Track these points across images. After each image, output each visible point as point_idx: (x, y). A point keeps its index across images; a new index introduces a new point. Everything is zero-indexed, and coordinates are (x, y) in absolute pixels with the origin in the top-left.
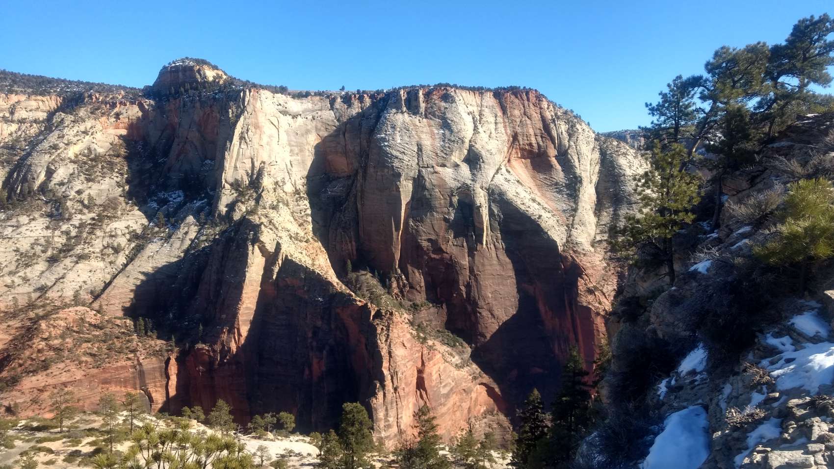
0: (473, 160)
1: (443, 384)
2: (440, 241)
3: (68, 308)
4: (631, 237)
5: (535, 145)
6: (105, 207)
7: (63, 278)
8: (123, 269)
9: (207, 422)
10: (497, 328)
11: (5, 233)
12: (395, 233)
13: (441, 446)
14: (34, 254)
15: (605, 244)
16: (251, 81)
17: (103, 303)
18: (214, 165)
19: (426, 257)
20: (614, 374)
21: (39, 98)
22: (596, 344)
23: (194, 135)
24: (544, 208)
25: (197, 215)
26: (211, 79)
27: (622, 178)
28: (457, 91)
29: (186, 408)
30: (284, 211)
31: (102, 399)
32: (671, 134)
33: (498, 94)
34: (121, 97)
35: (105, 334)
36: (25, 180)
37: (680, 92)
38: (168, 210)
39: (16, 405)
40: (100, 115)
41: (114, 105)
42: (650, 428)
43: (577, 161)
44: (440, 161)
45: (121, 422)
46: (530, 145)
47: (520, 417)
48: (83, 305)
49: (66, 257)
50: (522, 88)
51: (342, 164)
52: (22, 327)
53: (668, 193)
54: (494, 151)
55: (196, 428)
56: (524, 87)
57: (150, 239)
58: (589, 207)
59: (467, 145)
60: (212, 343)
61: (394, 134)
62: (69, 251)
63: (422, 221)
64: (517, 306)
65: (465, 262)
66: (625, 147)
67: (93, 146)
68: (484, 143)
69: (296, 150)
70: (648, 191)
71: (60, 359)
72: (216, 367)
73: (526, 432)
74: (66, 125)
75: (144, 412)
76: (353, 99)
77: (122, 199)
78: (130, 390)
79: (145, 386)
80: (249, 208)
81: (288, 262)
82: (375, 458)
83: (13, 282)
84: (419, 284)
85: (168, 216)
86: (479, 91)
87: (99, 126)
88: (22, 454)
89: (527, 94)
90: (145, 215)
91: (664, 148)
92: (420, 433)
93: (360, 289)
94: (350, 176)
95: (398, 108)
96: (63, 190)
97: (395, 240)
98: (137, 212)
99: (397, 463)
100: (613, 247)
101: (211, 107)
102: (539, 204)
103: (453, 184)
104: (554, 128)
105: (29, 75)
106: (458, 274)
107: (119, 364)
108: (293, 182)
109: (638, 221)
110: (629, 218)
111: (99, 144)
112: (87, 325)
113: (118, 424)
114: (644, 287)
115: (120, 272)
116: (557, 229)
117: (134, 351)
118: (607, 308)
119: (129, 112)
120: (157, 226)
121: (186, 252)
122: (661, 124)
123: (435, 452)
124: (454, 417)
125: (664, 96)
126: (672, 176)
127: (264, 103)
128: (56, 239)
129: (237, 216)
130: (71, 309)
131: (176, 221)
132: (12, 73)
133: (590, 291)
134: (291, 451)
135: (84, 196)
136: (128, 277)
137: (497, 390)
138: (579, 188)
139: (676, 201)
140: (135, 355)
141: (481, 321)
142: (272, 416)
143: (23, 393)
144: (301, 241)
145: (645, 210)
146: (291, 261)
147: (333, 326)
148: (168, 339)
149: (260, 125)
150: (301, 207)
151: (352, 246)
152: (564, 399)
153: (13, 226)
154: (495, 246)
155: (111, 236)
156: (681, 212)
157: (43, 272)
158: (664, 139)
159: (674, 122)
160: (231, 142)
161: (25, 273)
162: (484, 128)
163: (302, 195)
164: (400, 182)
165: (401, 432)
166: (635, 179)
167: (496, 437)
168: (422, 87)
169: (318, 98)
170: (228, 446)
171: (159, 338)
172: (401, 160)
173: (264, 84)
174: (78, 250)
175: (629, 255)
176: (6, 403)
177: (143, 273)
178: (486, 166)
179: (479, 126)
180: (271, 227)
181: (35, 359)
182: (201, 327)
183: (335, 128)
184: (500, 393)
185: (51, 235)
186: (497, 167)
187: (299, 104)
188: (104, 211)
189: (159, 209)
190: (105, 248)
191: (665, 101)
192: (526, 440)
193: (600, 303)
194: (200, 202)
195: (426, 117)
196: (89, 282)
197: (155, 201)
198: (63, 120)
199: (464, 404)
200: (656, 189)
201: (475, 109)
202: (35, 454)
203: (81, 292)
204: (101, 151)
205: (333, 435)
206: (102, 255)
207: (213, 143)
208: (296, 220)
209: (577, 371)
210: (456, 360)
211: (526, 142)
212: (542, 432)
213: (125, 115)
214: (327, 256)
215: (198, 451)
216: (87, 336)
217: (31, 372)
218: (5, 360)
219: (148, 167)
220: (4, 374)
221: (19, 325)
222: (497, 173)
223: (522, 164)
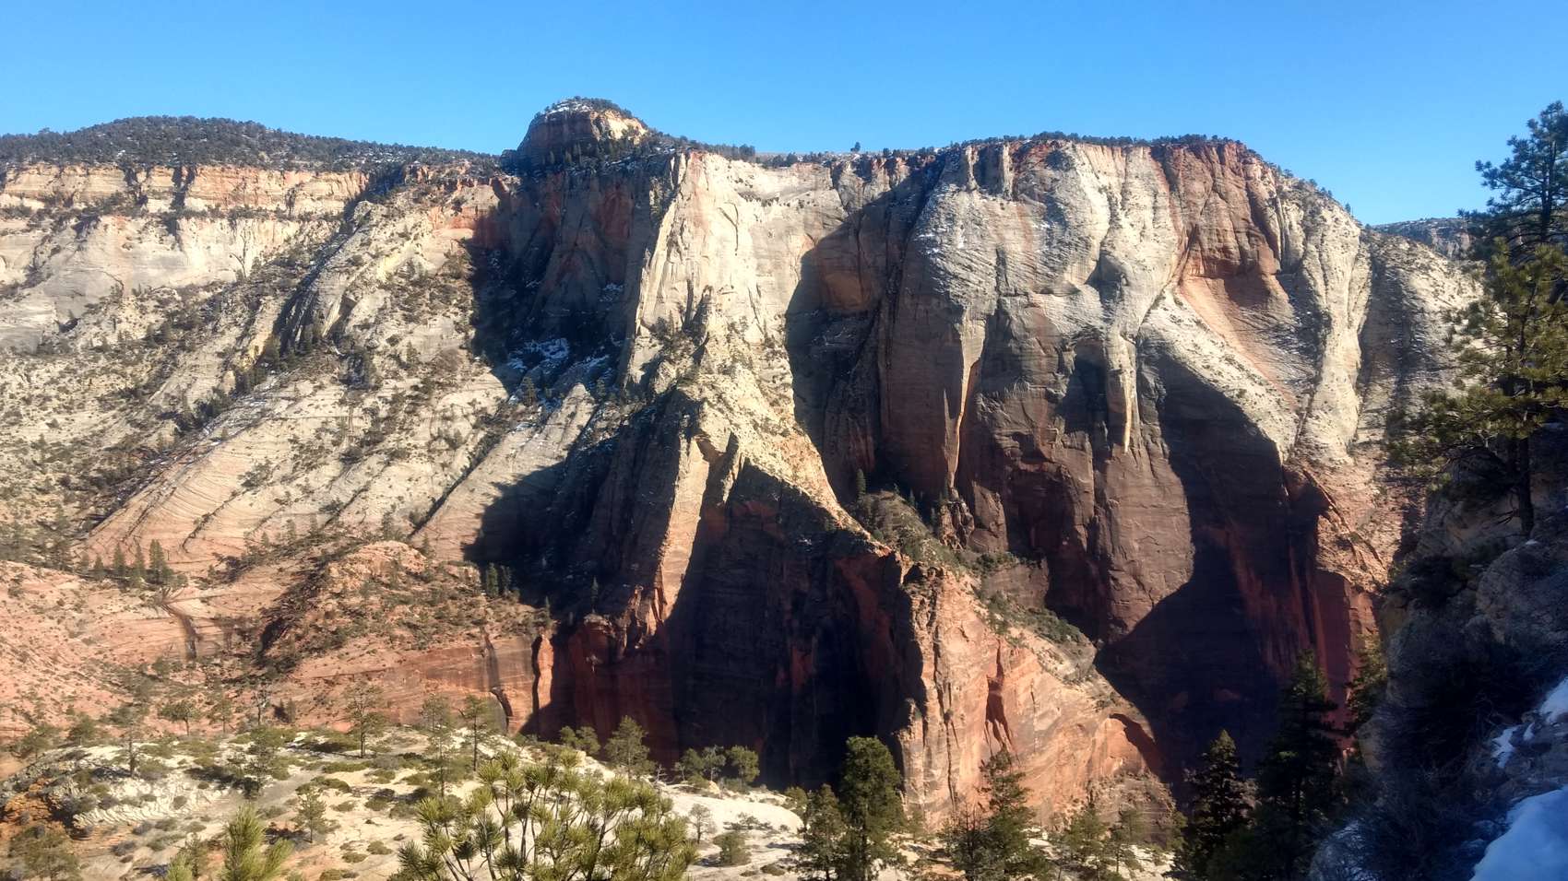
0: (1108, 280)
1: (1039, 713)
2: (1038, 438)
3: (374, 542)
4: (1435, 436)
5: (1235, 251)
6: (436, 367)
7: (365, 490)
8: (463, 478)
9: (602, 757)
10: (1150, 609)
11: (277, 411)
12: (948, 421)
13: (1034, 830)
14: (321, 448)
15: (1376, 450)
16: (690, 138)
17: (431, 536)
18: (623, 293)
19: (1009, 469)
20: (1394, 710)
21: (333, 176)
22: (1354, 647)
23: (588, 239)
24: (1251, 377)
25: (591, 385)
26: (618, 136)
27: (1418, 317)
28: (1078, 147)
29: (567, 729)
30: (745, 379)
31: (427, 705)
32: (1532, 225)
33: (1161, 152)
34: (464, 171)
35: (433, 591)
36: (308, 319)
37: (1557, 138)
38: (542, 374)
39: (291, 704)
40: (429, 203)
41: (451, 187)
42: (1476, 824)
43: (1320, 281)
44: (1041, 283)
45: (458, 746)
46: (1225, 250)
47: (1192, 783)
48: (398, 539)
49: (372, 454)
50: (1209, 138)
51: (852, 291)
52: (303, 573)
53: (1522, 347)
54: (1149, 263)
55: (586, 765)
56: (1215, 137)
57: (510, 425)
58: (1344, 375)
59: (1095, 251)
60: (614, 615)
61: (952, 232)
62: (376, 442)
63: (1002, 398)
64: (1192, 568)
65: (1087, 479)
66: (1424, 254)
67: (418, 259)
68: (1129, 247)
69: (768, 265)
70: (1478, 344)
71: (360, 630)
72: (621, 657)
73: (1205, 815)
74: (374, 222)
75: (495, 732)
76: (875, 167)
77: (464, 353)
78: (472, 691)
79: (498, 685)
80: (682, 372)
81: (750, 471)
82: (905, 843)
83: (288, 494)
84: (994, 519)
85: (541, 384)
86: (1123, 145)
87: (427, 225)
88: (299, 790)
89: (1220, 149)
90: (503, 382)
91: (1516, 254)
92: (992, 802)
93: (880, 525)
94: (866, 312)
95: (962, 183)
96: (368, 336)
97: (948, 433)
98: (489, 377)
99: (948, 855)
100: (1395, 456)
101: (618, 186)
102: (1241, 368)
103: (1065, 327)
104: (1275, 216)
105: (318, 138)
106: (1072, 502)
107: (455, 645)
108: (761, 325)
109: (1453, 405)
110: (1432, 398)
111: (427, 255)
112: (403, 574)
113: (453, 750)
114: (1462, 539)
115: (458, 483)
116: (1277, 417)
117: (480, 623)
118: (1378, 577)
119: (478, 199)
120: (522, 401)
121: (572, 449)
122: (1509, 206)
123: (1022, 841)
124: (1059, 777)
125: (1520, 146)
126: (1533, 312)
127: (711, 176)
128: (356, 422)
129: (661, 386)
130: (378, 545)
131: (556, 394)
132: (292, 136)
133: (1344, 544)
134: (751, 820)
135: (402, 347)
136: (472, 491)
137: (1146, 729)
138: (1325, 337)
139: (1540, 363)
140: (483, 630)
141: (1117, 595)
142: (718, 753)
143: (302, 685)
144: (774, 433)
145: (1470, 382)
146: (756, 470)
147: (829, 593)
148: (538, 605)
149: (704, 218)
150: (775, 370)
151: (867, 445)
152: (1284, 754)
153: (289, 399)
154: (1148, 449)
155: (446, 419)
156: (1552, 385)
157: (334, 479)
158: (1517, 236)
159: (1540, 200)
160: (652, 251)
161: (307, 480)
162: (1130, 219)
163: (777, 348)
164: (961, 323)
165: (955, 798)
166: (1447, 319)
167: (1142, 820)
168: (1009, 140)
169: (810, 166)
170: (642, 801)
171: (522, 601)
172: (964, 282)
173: (713, 142)
174: (390, 442)
175: (1430, 473)
176: (275, 701)
177: (497, 485)
178: (1133, 293)
179: (1121, 215)
180: (720, 406)
181: (320, 629)
182: (596, 584)
183: (840, 223)
184: (1151, 736)
185: (347, 414)
186: (1156, 294)
187: (776, 179)
188: (433, 374)
189: (525, 372)
190: (435, 439)
191: (1521, 157)
192: (1203, 830)
193: (1364, 568)
194: (598, 360)
195: (1015, 199)
196: (407, 499)
197: (520, 356)
198: (369, 214)
199: (1079, 754)
200: (1495, 338)
201: (1114, 182)
202: (320, 791)
203: (394, 516)
204: (429, 267)
205: (828, 795)
206: (429, 451)
207: (621, 252)
208: (764, 394)
209: (1311, 701)
210: (1066, 667)
211: (1217, 244)
212: (1237, 816)
213: (470, 203)
214: (821, 463)
215: (590, 806)
216: (403, 592)
217: (315, 650)
218: (274, 627)
219: (508, 296)
220: (273, 651)
221: (296, 568)
222: (1156, 304)
223: (1207, 290)
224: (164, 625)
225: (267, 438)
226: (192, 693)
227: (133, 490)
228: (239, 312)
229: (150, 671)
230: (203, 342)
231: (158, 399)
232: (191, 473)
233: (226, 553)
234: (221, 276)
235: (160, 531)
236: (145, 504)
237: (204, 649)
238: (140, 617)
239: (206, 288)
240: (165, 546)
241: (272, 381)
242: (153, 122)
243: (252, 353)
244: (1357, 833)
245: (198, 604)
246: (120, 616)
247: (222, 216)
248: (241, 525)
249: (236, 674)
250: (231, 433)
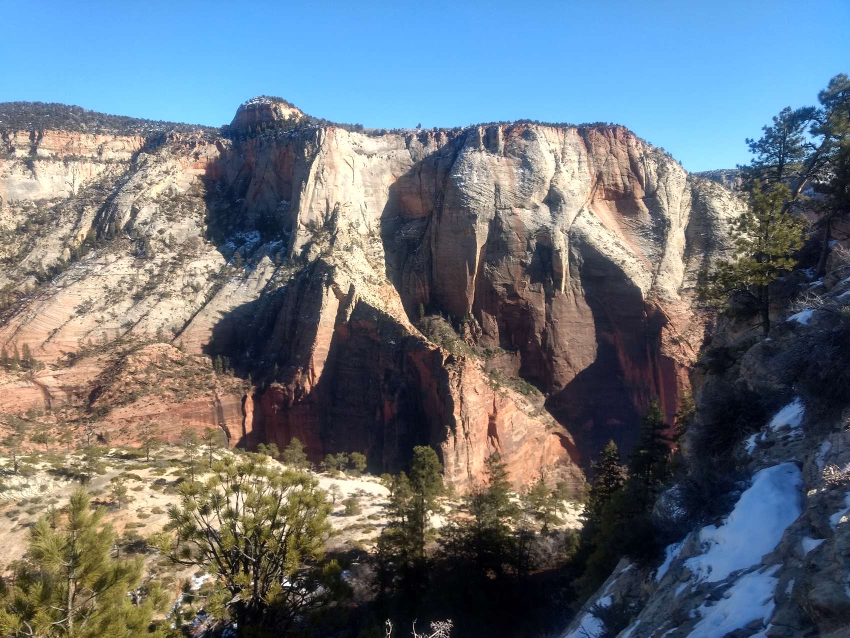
0: (554, 201)
1: (515, 432)
2: (516, 286)
3: (152, 344)
4: (723, 284)
5: (621, 186)
6: (185, 247)
7: (147, 315)
8: (202, 308)
9: (281, 459)
10: (574, 377)
11: (95, 271)
12: (469, 277)
13: (512, 493)
14: (121, 291)
15: (692, 292)
16: (327, 119)
17: (184, 341)
18: (290, 206)
19: (501, 303)
20: (698, 426)
21: (125, 138)
22: (679, 396)
23: (270, 175)
24: (628, 253)
25: (273, 256)
26: (287, 118)
27: (715, 222)
28: (539, 128)
29: (261, 445)
30: (358, 254)
31: (183, 433)
32: (774, 173)
33: (583, 131)
34: (200, 136)
35: (186, 371)
36: (112, 219)
37: (787, 126)
38: (245, 251)
39: (107, 434)
40: (180, 154)
41: (193, 145)
42: (736, 483)
43: (665, 202)
44: (519, 202)
45: (201, 455)
46: (616, 185)
47: (594, 468)
48: (166, 342)
49: (150, 295)
50: (608, 124)
51: (417, 205)
52: (112, 361)
53: (766, 237)
54: (576, 192)
55: (271, 464)
56: (611, 124)
57: (228, 279)
58: (677, 252)
59: (547, 185)
60: (287, 383)
61: (471, 174)
62: (152, 288)
63: (497, 265)
64: (596, 355)
65: (542, 308)
66: (719, 188)
67: (174, 186)
68: (566, 183)
69: (371, 191)
70: (744, 236)
71: (145, 392)
72: (291, 405)
73: (601, 484)
74: (149, 165)
75: (221, 447)
76: (429, 137)
77: (201, 239)
78: (209, 425)
79: (223, 422)
80: (323, 250)
81: (361, 305)
82: (445, 502)
83: (103, 317)
84: (493, 329)
85: (245, 256)
86: (562, 127)
87: (179, 167)
88: (112, 480)
89: (614, 130)
90: (223, 255)
91: (764, 188)
92: (490, 480)
93: (432, 333)
94: (424, 218)
95: (476, 146)
96: (147, 229)
97: (469, 284)
98: (215, 252)
99: (467, 508)
100: (702, 295)
101: (287, 146)
102: (623, 248)
103: (531, 226)
104: (643, 167)
105: (115, 116)
106: (534, 320)
107: (199, 400)
108: (367, 224)
109: (731, 267)
110: (721, 264)
111: (180, 184)
112: (169, 361)
113: (199, 457)
114: (734, 338)
115: (199, 311)
116: (642, 275)
117: (212, 388)
118: (692, 359)
119: (208, 152)
120: (234, 265)
121: (263, 292)
122: (762, 162)
123: (506, 499)
124: (525, 465)
125: (768, 130)
126: (772, 219)
127: (339, 141)
128: (141, 277)
129: (312, 258)
130: (154, 345)
131: (253, 262)
132: (99, 114)
133: (675, 342)
134: (362, 491)
135: (166, 235)
136: (207, 315)
137: (571, 440)
138: (667, 232)
139: (775, 246)
140: (214, 392)
141: (556, 369)
142: (344, 456)
143: (113, 423)
144: (374, 284)
145: (740, 256)
146: (365, 303)
147: (405, 370)
148: (245, 378)
149: (335, 164)
150: (375, 249)
151: (425, 290)
152: (642, 451)
153: (102, 264)
154: (574, 292)
155: (191, 275)
156: (780, 257)
157: (129, 309)
158: (766, 179)
159: (778, 159)
160: (306, 182)
161: (113, 309)
162: (567, 168)
163: (376, 237)
164: (476, 223)
165: (471, 478)
166: (729, 222)
167: (568, 487)
168: (502, 123)
169: (394, 136)
170: (302, 481)
171: (236, 376)
172: (477, 201)
173: (339, 122)
174: (160, 288)
175: (719, 304)
176: (98, 432)
177: (221, 312)
178: (567, 208)
179: (562, 165)
180: (345, 269)
181: (122, 392)
182: (276, 367)
183: (410, 168)
184: (573, 444)
185: (135, 273)
186: (579, 208)
187: (375, 143)
188: (184, 250)
189: (236, 249)
190: (185, 287)
191: (769, 137)
192: (600, 492)
193: (685, 354)
194: (276, 243)
195: (505, 156)
196: (170, 320)
197: (233, 241)
198: (146, 160)
199: (536, 453)
200: (753, 232)
201: (558, 147)
202: (124, 480)
203: (163, 329)
204: (181, 190)
205: (404, 477)
206: (183, 293)
207: (289, 183)
208: (369, 262)
209: (657, 424)
210: (530, 408)
211: (612, 182)
212: (617, 484)
213: (204, 154)
214: (400, 300)
215: (273, 485)
216: (169, 371)
217: (120, 403)
218: (96, 391)
219: (226, 207)
220: (96, 405)
221: (108, 359)
222: (579, 214)
223: (606, 206)
224: (33, 391)
225: (90, 286)
226: (49, 428)
227: (12, 315)
228: (71, 215)
229: (25, 416)
230: (51, 231)
231: (25, 264)
232: (45, 306)
233: (67, 350)
234: (60, 194)
235: (28, 338)
236: (19, 323)
237: (56, 404)
238: (17, 386)
239: (52, 201)
240: (31, 346)
241: (92, 254)
242: (18, 105)
243: (80, 238)
244: (677, 489)
245: (51, 379)
246: (6, 386)
247: (60, 160)
248: (76, 335)
249: (75, 417)
250: (68, 283)
